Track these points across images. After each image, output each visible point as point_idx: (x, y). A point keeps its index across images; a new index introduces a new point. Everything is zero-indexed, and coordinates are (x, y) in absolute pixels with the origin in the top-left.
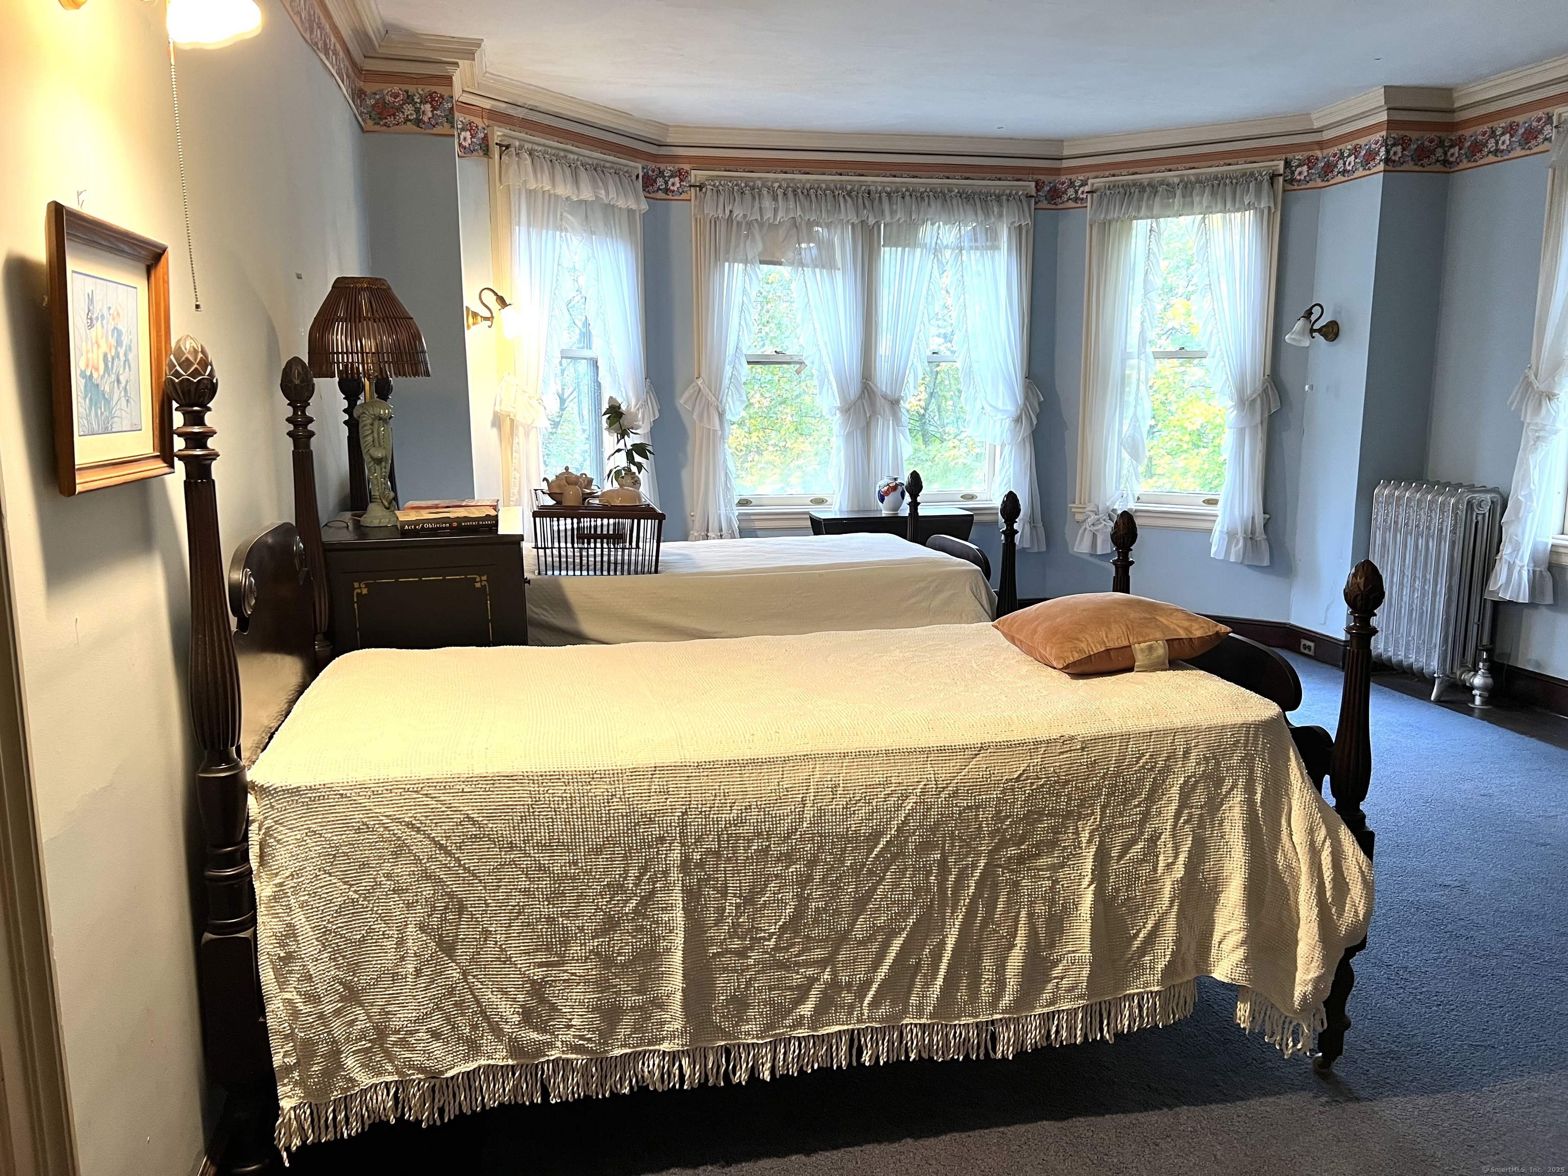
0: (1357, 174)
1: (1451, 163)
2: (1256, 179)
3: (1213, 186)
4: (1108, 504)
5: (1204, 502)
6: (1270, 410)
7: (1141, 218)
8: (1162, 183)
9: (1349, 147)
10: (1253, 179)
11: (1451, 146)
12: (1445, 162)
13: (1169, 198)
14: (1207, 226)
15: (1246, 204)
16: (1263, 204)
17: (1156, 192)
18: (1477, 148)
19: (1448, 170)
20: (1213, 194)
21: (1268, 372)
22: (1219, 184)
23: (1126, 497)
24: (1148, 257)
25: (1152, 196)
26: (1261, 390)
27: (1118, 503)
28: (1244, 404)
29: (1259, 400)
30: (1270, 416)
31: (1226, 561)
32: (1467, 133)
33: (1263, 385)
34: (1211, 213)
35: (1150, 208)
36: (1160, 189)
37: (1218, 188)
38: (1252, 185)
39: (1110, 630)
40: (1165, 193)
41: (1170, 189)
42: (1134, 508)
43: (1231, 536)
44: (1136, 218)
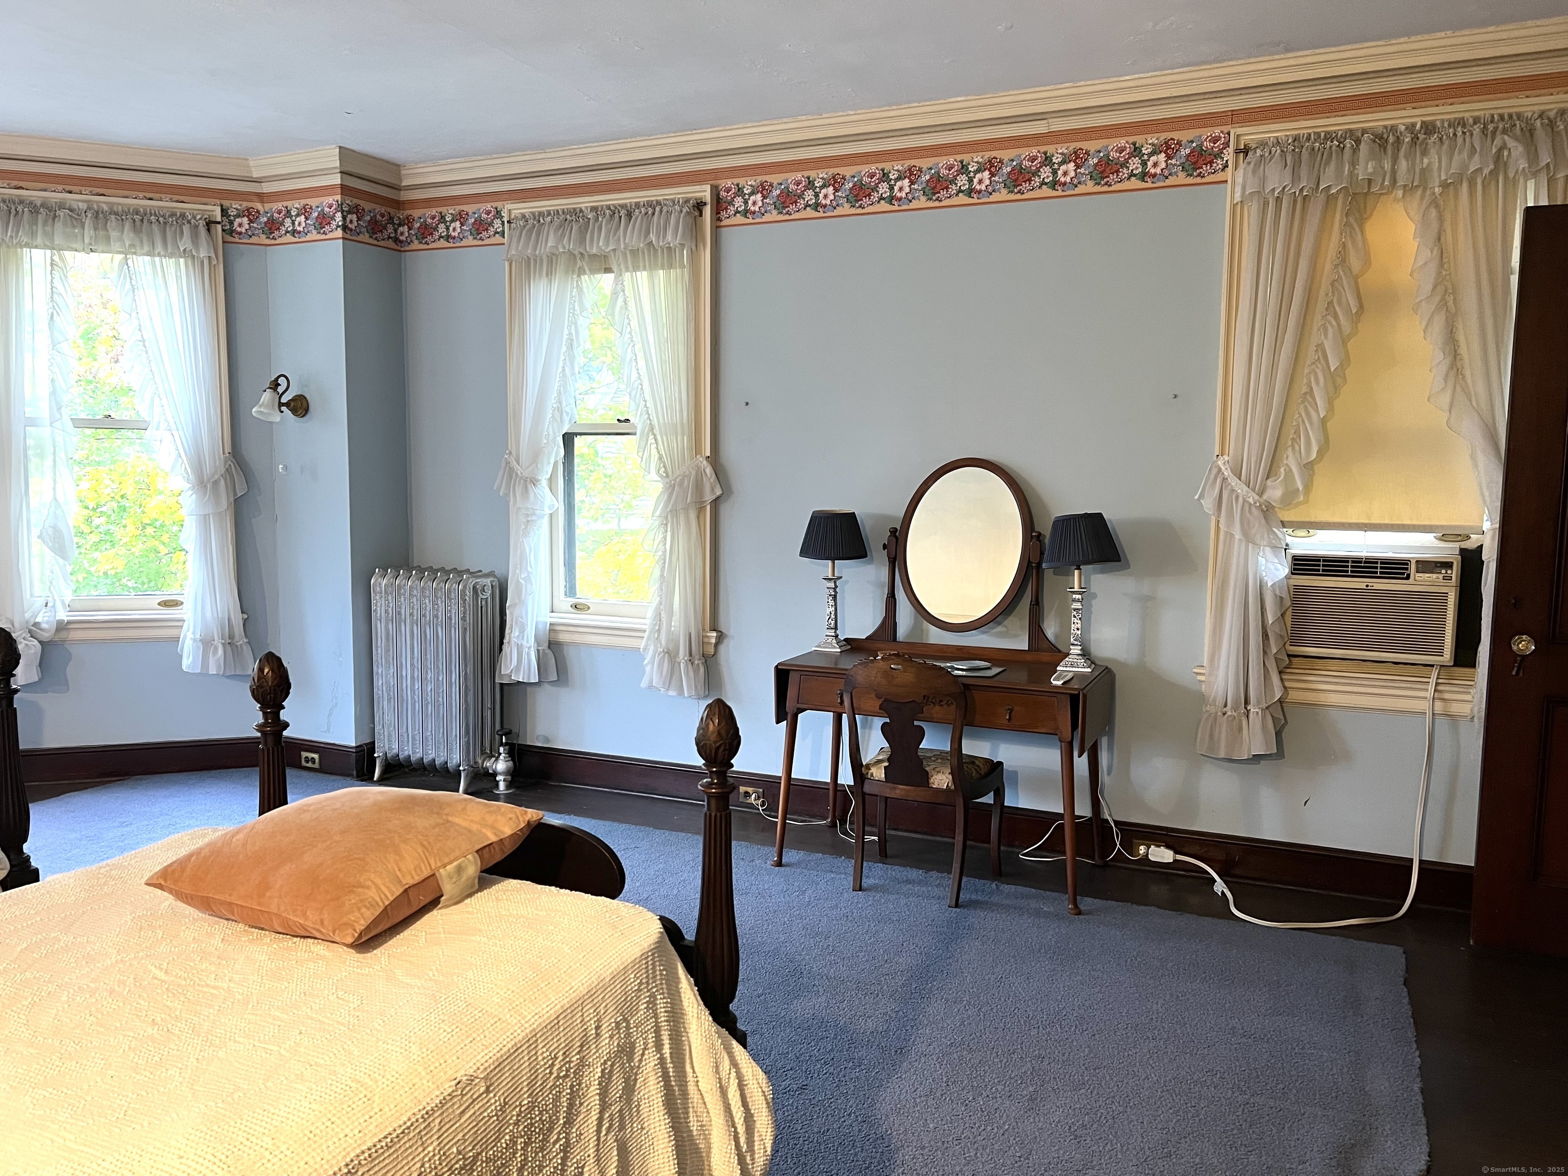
0: (309, 237)
1: (401, 242)
2: (189, 222)
3: (134, 221)
4: (27, 616)
5: (159, 604)
6: (235, 494)
7: (36, 247)
8: (62, 206)
9: (297, 205)
10: (185, 222)
11: (400, 225)
12: (396, 240)
13: (74, 227)
14: (131, 268)
15: (182, 249)
16: (203, 254)
17: (55, 216)
18: (426, 232)
19: (399, 248)
20: (137, 229)
21: (228, 449)
22: (142, 220)
23: (54, 606)
24: (52, 297)
25: (50, 220)
26: (223, 470)
27: (41, 615)
28: (205, 487)
29: (222, 481)
30: (235, 500)
31: (204, 674)
32: (416, 213)
33: (225, 465)
34: (135, 253)
35: (50, 236)
36: (61, 213)
37: (141, 226)
38: (186, 229)
39: (402, 857)
40: (68, 218)
41: (75, 217)
42: (66, 619)
43: (206, 643)
44: (27, 245)
